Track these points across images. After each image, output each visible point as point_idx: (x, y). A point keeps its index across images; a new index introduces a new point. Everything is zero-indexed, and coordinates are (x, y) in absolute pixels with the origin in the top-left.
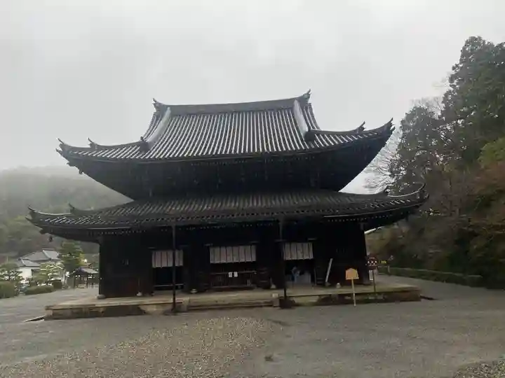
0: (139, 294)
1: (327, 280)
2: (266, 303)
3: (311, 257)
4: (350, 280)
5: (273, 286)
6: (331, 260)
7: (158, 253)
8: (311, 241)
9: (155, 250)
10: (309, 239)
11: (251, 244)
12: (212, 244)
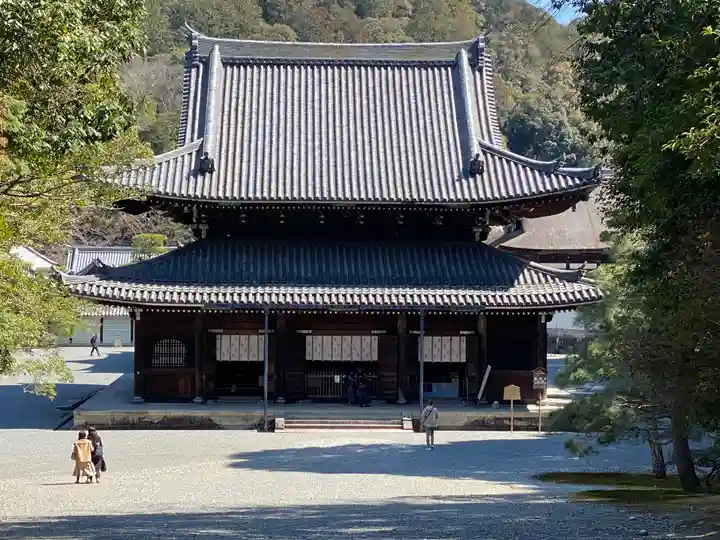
1: (479, 397)
2: (394, 423)
3: (464, 360)
5: (402, 400)
6: (489, 367)
7: (226, 338)
8: (463, 335)
9: (221, 334)
10: (461, 332)
11: (371, 335)
12: (311, 331)
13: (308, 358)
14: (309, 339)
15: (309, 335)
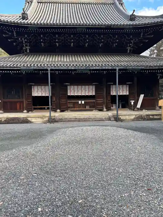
0: (25, 111)
2: (105, 118)
3: (128, 94)
5: (105, 110)
7: (36, 87)
8: (128, 84)
9: (34, 85)
10: (127, 83)
11: (93, 85)
12: (69, 84)
14: (69, 87)
15: (68, 85)
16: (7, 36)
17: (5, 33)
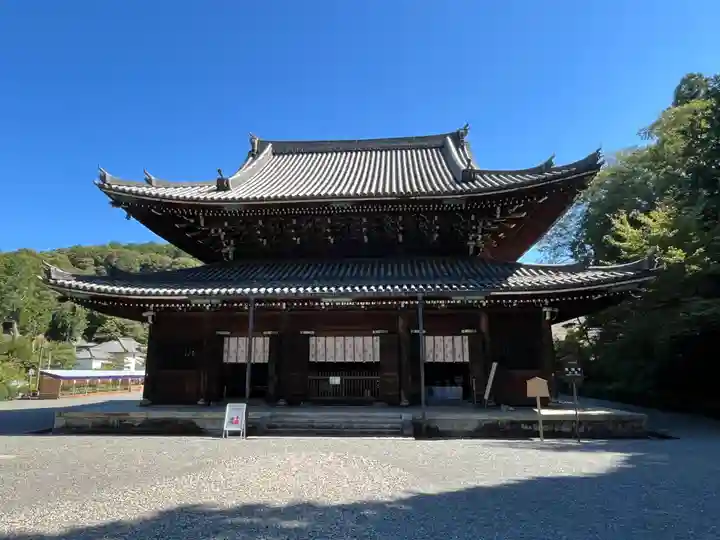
1: (486, 397)
2: (391, 427)
3: (467, 360)
4: (534, 399)
5: (405, 402)
6: (495, 365)
7: (233, 341)
8: (466, 334)
9: (229, 336)
10: (463, 331)
11: (373, 335)
12: (313, 332)
13: (312, 359)
14: (312, 340)
15: (312, 336)
16: (183, 225)
17: (181, 221)
